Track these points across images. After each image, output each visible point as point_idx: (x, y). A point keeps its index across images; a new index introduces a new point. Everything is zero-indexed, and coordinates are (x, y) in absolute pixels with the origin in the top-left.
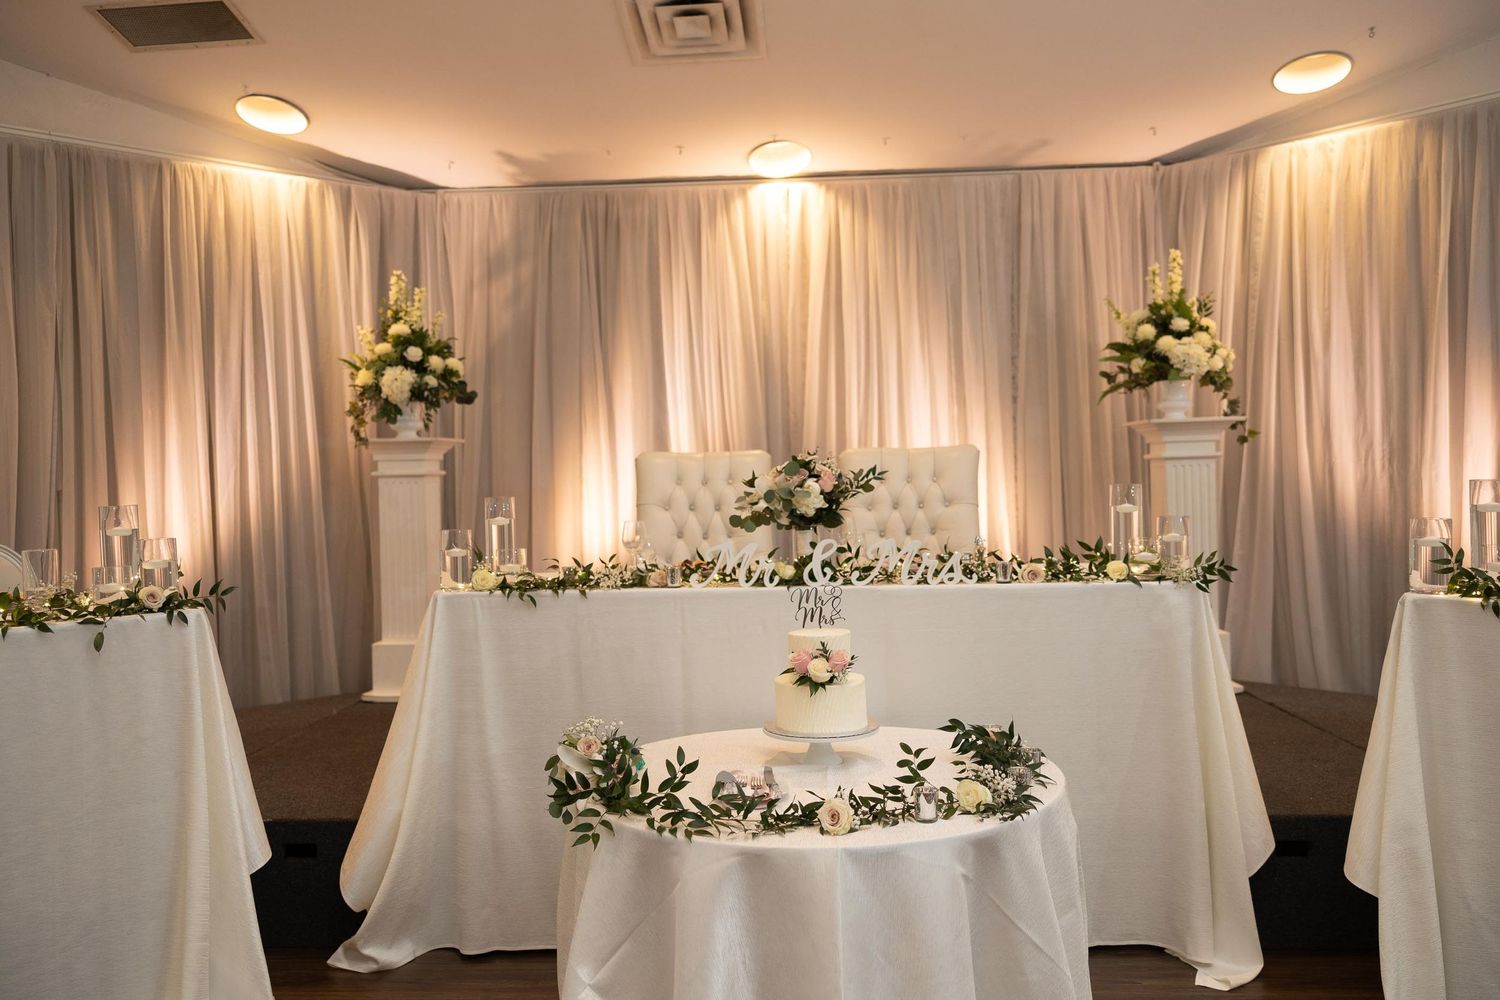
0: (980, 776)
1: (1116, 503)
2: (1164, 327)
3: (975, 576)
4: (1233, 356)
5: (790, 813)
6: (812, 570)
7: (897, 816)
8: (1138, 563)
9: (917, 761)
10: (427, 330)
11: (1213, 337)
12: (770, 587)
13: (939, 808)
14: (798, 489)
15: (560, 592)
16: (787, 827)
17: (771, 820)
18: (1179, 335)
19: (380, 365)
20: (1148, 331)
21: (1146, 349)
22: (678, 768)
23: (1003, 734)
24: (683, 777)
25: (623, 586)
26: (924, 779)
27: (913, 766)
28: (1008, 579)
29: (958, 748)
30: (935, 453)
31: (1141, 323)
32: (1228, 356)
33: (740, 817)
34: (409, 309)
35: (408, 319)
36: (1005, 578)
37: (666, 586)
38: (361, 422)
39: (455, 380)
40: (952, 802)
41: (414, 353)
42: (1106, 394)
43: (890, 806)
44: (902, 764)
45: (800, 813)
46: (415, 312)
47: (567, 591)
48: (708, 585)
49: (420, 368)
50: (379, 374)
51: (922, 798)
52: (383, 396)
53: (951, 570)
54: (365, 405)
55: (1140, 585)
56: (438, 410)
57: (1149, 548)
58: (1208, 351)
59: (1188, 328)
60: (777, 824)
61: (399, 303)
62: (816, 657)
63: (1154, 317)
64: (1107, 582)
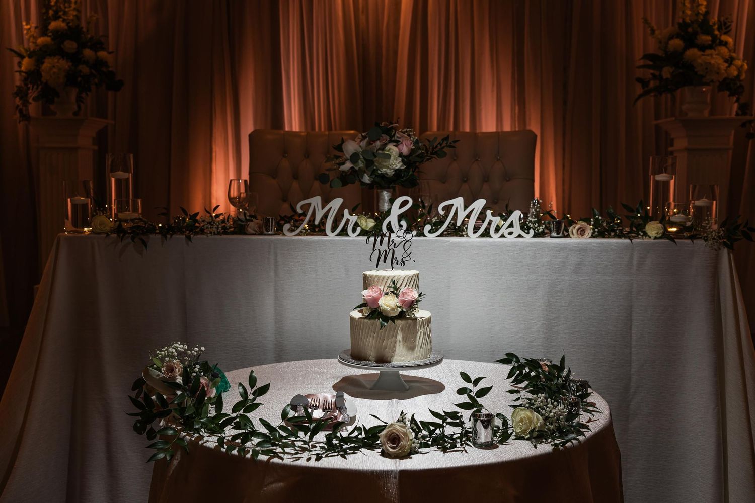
0: (533, 405)
1: (654, 174)
2: (690, 41)
3: (532, 232)
4: (746, 67)
5: (354, 435)
6: (390, 222)
7: (454, 440)
8: (673, 224)
9: (475, 389)
10: (82, 28)
11: (730, 51)
12: (353, 237)
13: (494, 433)
14: (380, 152)
15: (168, 236)
16: (350, 448)
17: (335, 442)
18: (703, 48)
19: (39, 55)
20: (677, 43)
21: (674, 58)
22: (250, 391)
23: (553, 366)
24: (254, 399)
25: (225, 233)
26: (481, 406)
27: (472, 394)
28: (561, 235)
29: (513, 378)
30: (499, 136)
31: (671, 37)
32: (742, 66)
33: (307, 439)
34: (67, 10)
35: (66, 18)
36: (558, 233)
37: (262, 234)
38: (26, 103)
39: (104, 69)
40: (507, 428)
41: (70, 46)
42: (640, 96)
43: (449, 430)
44: (461, 391)
45: (363, 435)
46: (71, 12)
47: (174, 236)
48: (299, 235)
49: (75, 58)
50: (39, 62)
51: (479, 424)
52: (43, 80)
53: (511, 225)
54: (28, 88)
55: (675, 242)
56: (89, 93)
57: (684, 210)
58: (726, 61)
59: (710, 43)
60: (341, 446)
61: (59, 4)
62: (387, 294)
63: (682, 33)
64: (646, 240)
